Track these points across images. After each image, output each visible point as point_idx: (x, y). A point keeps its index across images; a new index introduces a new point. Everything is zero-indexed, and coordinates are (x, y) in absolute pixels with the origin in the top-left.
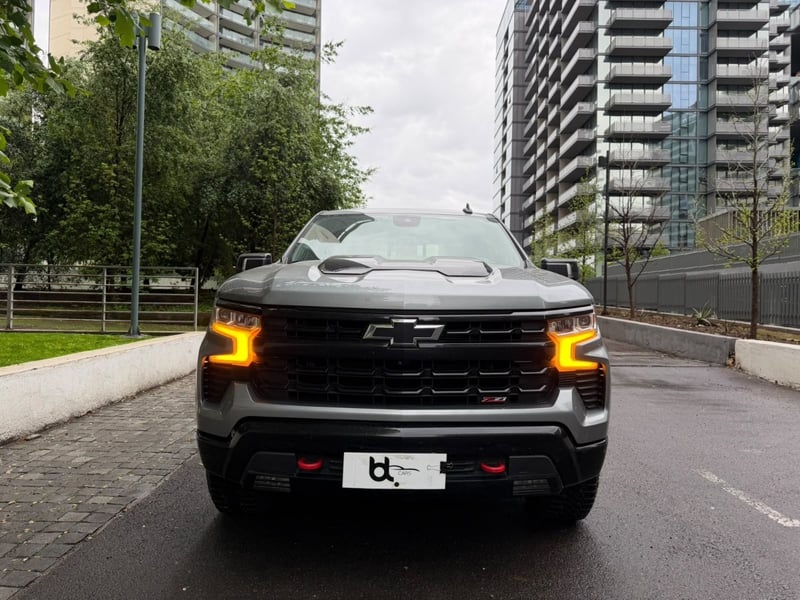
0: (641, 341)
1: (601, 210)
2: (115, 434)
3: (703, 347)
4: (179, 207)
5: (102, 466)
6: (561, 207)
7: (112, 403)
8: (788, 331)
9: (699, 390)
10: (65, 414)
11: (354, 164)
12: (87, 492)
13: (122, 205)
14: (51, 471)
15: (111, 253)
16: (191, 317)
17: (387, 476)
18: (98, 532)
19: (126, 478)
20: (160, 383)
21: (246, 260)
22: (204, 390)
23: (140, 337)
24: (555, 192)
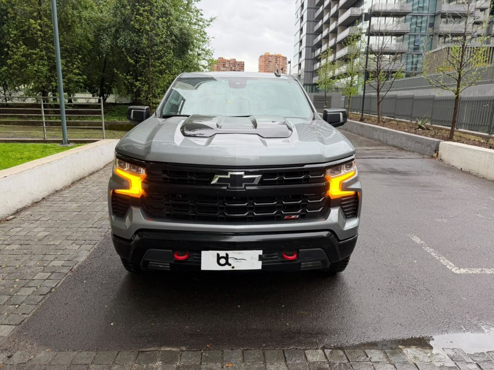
0: (382, 139)
1: (364, 45)
2: (61, 215)
3: (420, 145)
4: (85, 49)
5: (55, 239)
6: (338, 43)
7: (57, 191)
8: (473, 134)
9: (415, 175)
10: (28, 201)
11: (202, 15)
12: (48, 257)
13: (47, 49)
14: (25, 243)
15: (44, 82)
16: (101, 124)
17: (227, 263)
18: (58, 286)
19: (71, 247)
20: (86, 175)
21: (133, 111)
22: (114, 209)
23: (70, 145)
24: (335, 32)
